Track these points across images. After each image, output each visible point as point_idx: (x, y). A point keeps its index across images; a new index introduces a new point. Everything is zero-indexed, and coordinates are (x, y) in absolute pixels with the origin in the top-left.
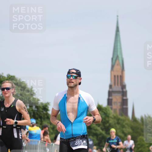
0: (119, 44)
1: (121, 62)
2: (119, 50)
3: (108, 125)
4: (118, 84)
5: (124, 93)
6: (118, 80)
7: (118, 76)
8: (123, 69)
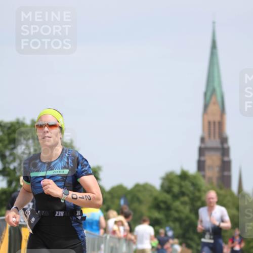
0: (216, 70)
1: (219, 99)
2: (216, 79)
3: (199, 204)
4: (214, 136)
5: (225, 151)
6: (214, 130)
7: (214, 123)
8: (223, 111)
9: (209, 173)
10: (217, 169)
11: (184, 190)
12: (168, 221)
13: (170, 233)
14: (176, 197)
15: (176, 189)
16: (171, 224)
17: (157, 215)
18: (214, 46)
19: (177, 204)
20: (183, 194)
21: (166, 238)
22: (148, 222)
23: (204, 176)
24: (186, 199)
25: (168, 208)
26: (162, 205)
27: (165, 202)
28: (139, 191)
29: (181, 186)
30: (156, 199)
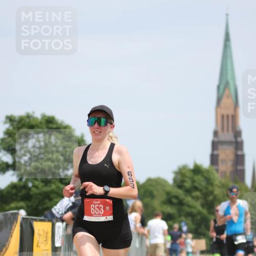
0: (229, 62)
1: (233, 92)
2: (229, 72)
3: (211, 198)
4: (228, 130)
5: (238, 145)
6: (228, 123)
7: (228, 116)
8: (236, 104)
9: (222, 167)
10: (230, 164)
11: (196, 184)
12: (180, 216)
14: (188, 191)
15: (188, 184)
16: (183, 218)
17: (169, 210)
19: (188, 199)
20: (196, 189)
21: (179, 233)
22: (161, 217)
23: (217, 170)
24: (197, 193)
25: (181, 203)
26: (174, 201)
27: (177, 197)
28: (151, 185)
29: (193, 181)
30: (168, 193)
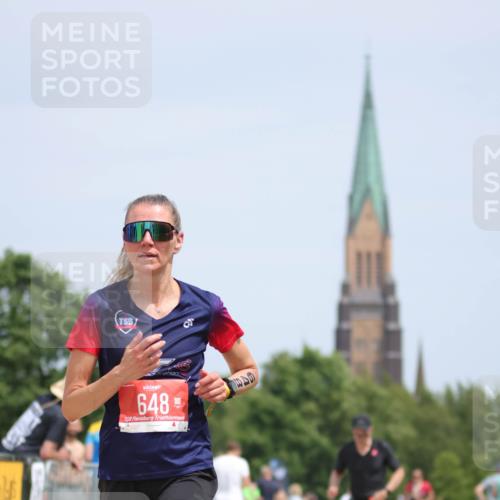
0: (371, 151)
1: (378, 207)
2: (373, 169)
4: (369, 282)
5: (389, 311)
6: (369, 268)
7: (369, 255)
8: (385, 232)
9: (358, 354)
10: (373, 347)
11: (308, 387)
12: (276, 450)
13: (281, 473)
14: (293, 402)
15: (293, 387)
16: (284, 454)
17: (256, 436)
18: (368, 103)
19: (293, 416)
20: (306, 395)
22: (238, 452)
23: (348, 360)
24: (311, 406)
25: (278, 424)
26: (266, 419)
27: (271, 413)
29: (303, 381)
30: (253, 404)
